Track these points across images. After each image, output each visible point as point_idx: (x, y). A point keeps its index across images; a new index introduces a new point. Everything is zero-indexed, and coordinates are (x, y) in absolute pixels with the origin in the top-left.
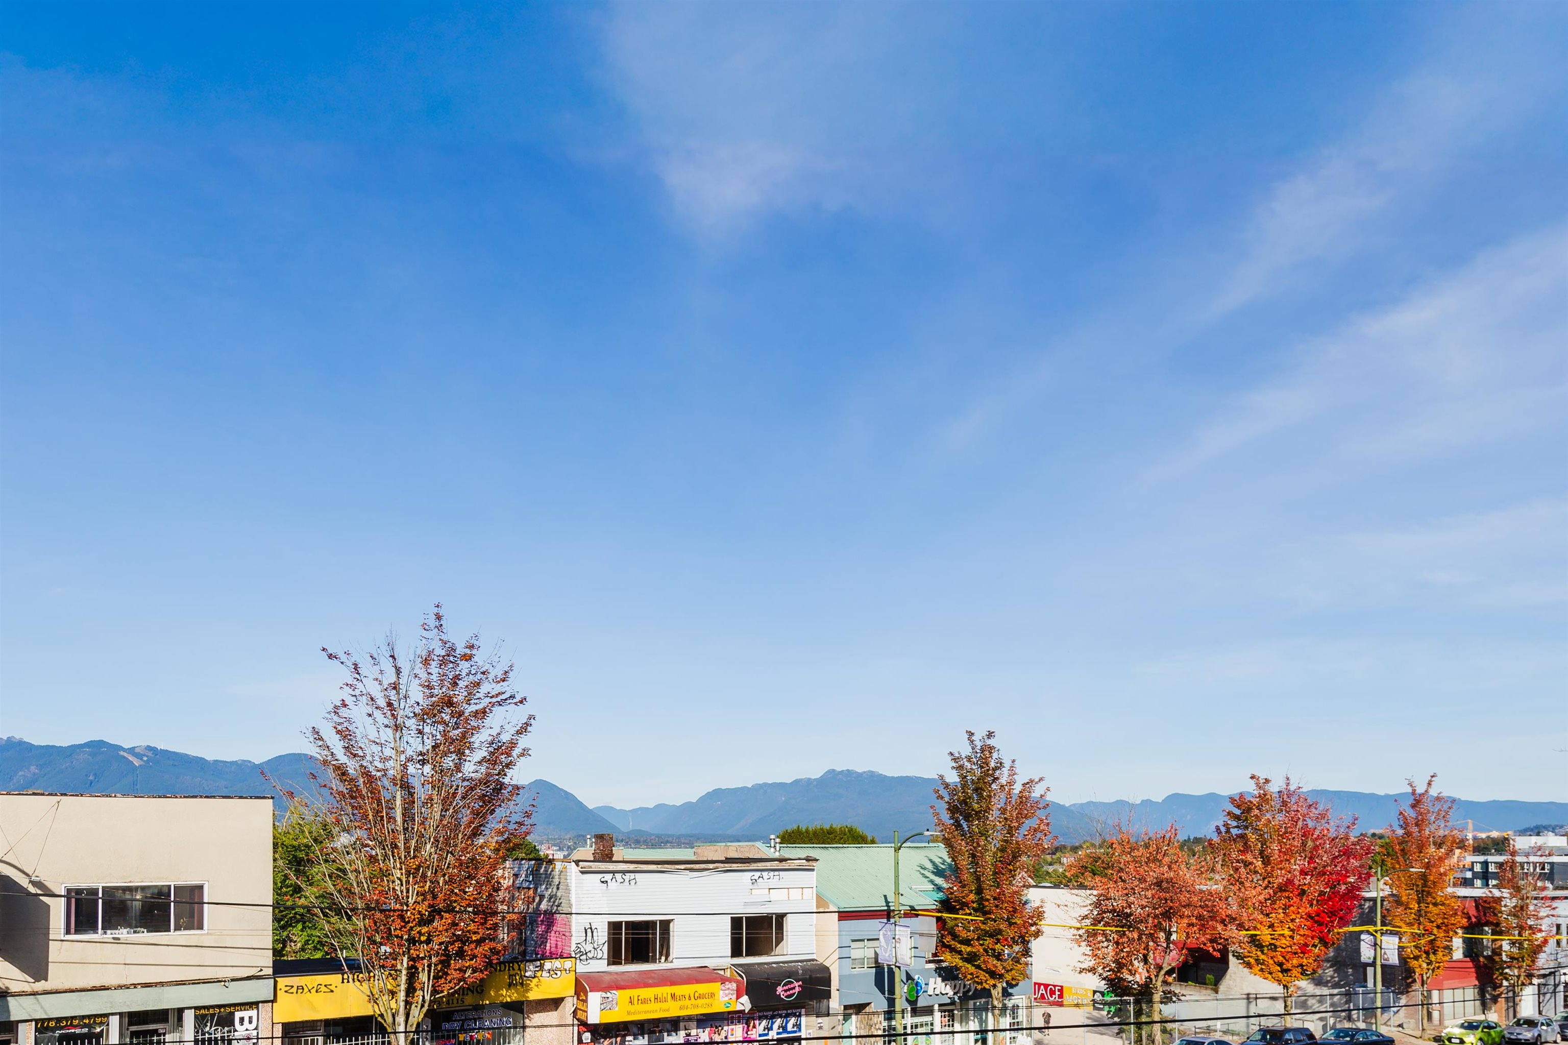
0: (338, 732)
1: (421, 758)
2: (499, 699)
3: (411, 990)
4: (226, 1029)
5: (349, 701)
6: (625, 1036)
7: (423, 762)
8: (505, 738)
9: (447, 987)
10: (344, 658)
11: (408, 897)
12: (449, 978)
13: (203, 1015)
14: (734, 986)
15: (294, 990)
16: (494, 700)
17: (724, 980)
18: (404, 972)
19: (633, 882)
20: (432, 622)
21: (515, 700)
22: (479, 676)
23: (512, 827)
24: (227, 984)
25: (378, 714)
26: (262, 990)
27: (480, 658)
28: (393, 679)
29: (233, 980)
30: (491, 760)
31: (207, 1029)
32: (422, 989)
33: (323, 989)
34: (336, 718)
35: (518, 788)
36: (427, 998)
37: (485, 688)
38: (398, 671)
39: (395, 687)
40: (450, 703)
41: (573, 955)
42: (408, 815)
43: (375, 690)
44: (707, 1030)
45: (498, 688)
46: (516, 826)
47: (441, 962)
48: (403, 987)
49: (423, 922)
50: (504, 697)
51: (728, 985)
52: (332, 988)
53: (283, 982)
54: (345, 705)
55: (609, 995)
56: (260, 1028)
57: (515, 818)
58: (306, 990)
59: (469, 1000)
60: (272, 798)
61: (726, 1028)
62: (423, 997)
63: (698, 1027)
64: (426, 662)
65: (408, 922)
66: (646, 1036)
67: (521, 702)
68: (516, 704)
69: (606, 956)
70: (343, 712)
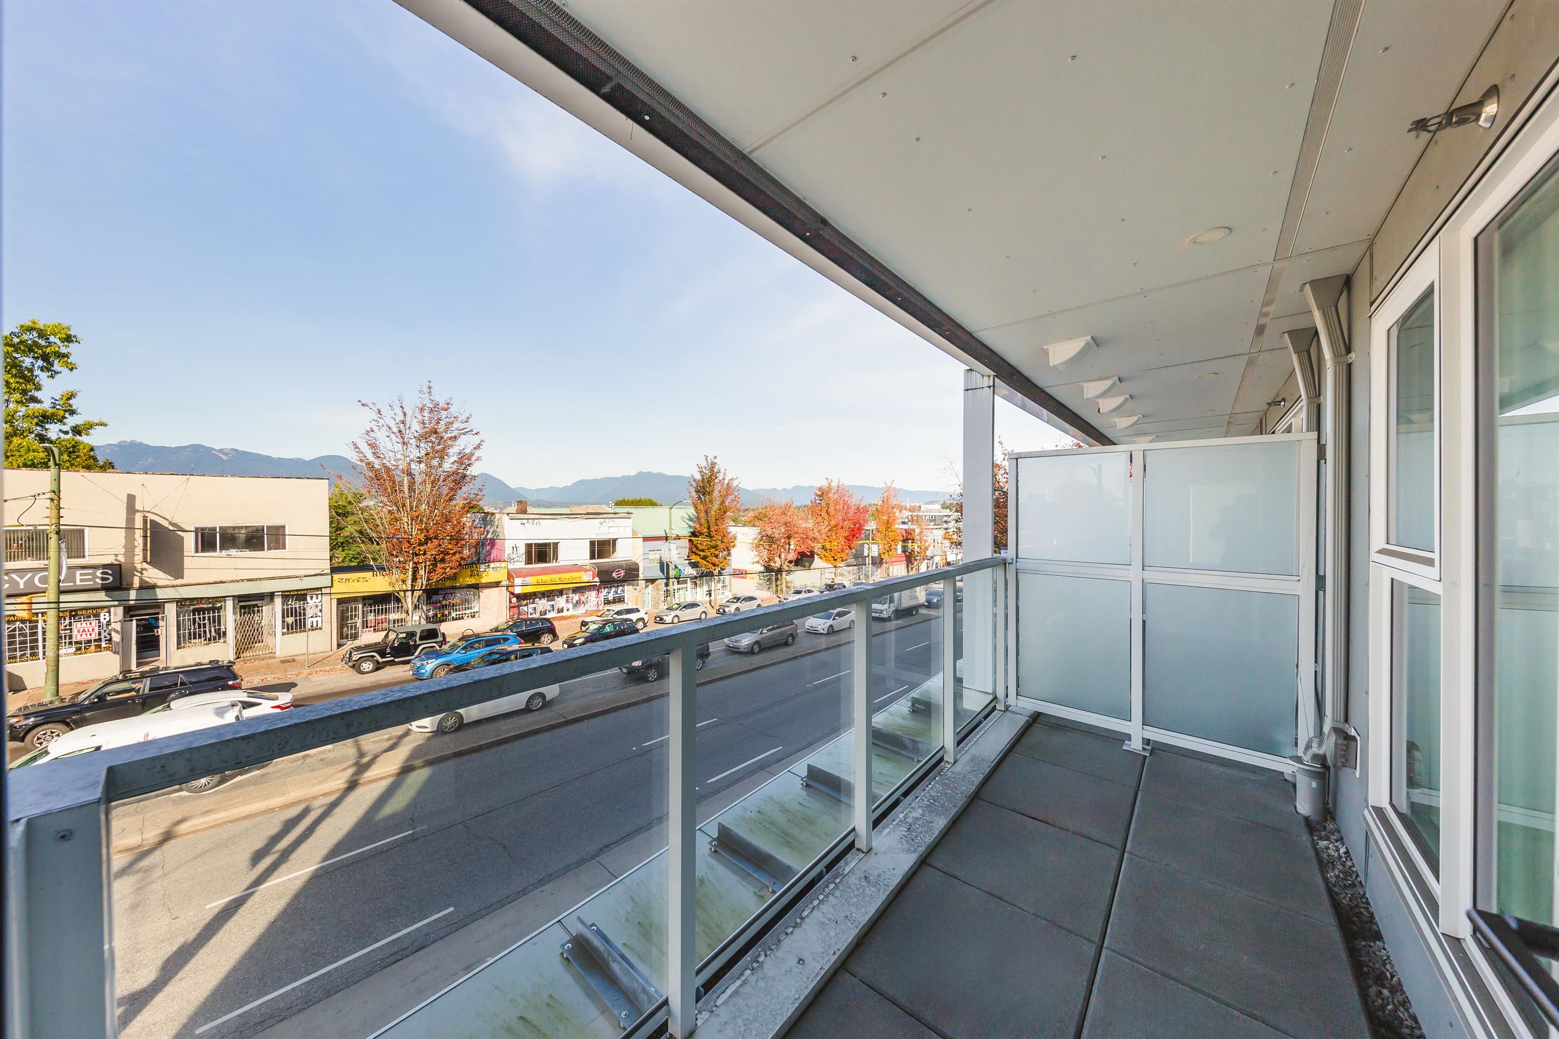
0: (369, 445)
1: (418, 460)
2: (464, 431)
3: (414, 579)
4: (302, 602)
5: (375, 428)
6: (535, 598)
7: (420, 462)
8: (467, 451)
9: (436, 577)
10: (371, 406)
11: (412, 532)
12: (437, 572)
13: (286, 596)
14: (591, 573)
15: (344, 581)
16: (461, 432)
17: (586, 571)
18: (411, 570)
19: (538, 524)
20: (426, 390)
21: (473, 433)
22: (453, 419)
23: (472, 496)
24: (301, 578)
25: (393, 436)
26: (325, 581)
27: (453, 410)
28: (402, 418)
29: (305, 576)
30: (460, 462)
31: (290, 603)
32: (421, 578)
33: (361, 580)
34: (367, 437)
35: (475, 477)
36: (424, 583)
37: (455, 425)
38: (405, 414)
39: (403, 422)
40: (436, 432)
41: (506, 560)
42: (411, 488)
43: (392, 424)
44: (578, 594)
45: (463, 426)
46: (474, 496)
47: (432, 564)
48: (410, 577)
49: (421, 544)
50: (466, 430)
51: (588, 573)
52: (366, 579)
53: (336, 577)
54: (373, 431)
55: (526, 579)
56: (323, 601)
57: (473, 492)
58: (351, 580)
59: (448, 584)
60: (328, 479)
61: (587, 593)
62: (422, 582)
63: (573, 593)
64: (422, 410)
65: (412, 544)
66: (546, 599)
67: (476, 434)
68: (473, 435)
69: (524, 560)
70: (372, 434)
